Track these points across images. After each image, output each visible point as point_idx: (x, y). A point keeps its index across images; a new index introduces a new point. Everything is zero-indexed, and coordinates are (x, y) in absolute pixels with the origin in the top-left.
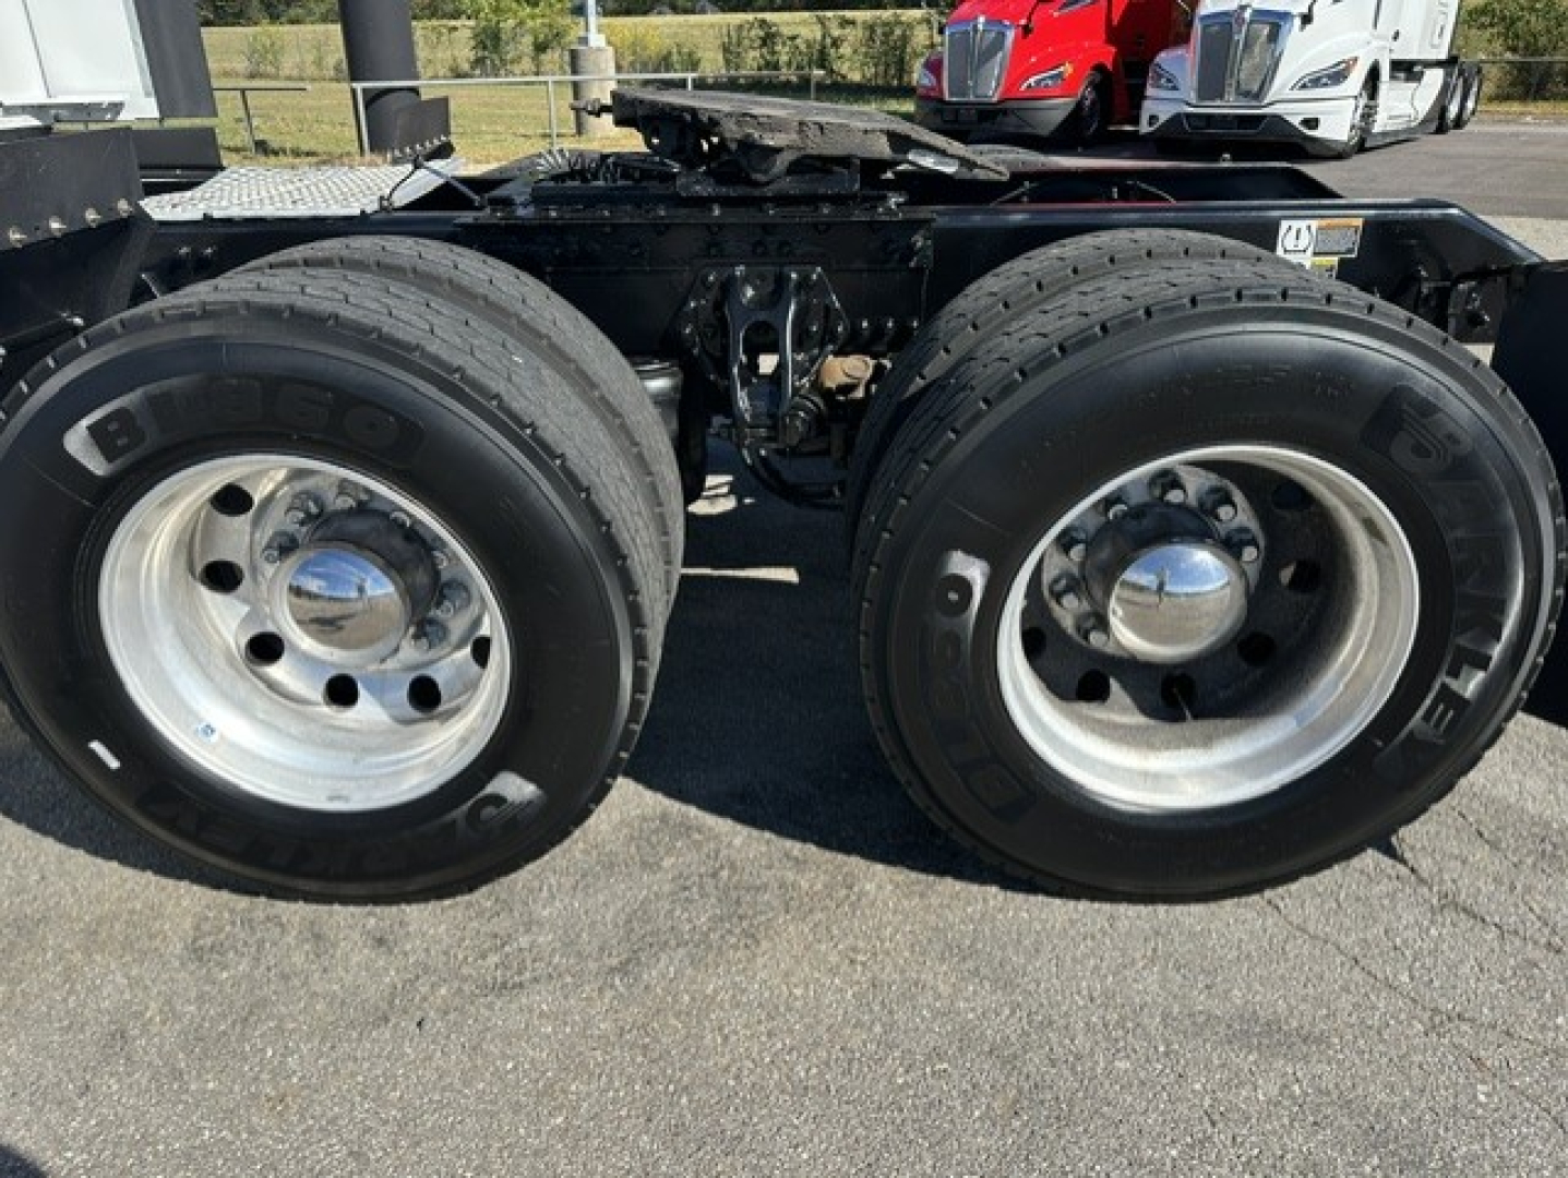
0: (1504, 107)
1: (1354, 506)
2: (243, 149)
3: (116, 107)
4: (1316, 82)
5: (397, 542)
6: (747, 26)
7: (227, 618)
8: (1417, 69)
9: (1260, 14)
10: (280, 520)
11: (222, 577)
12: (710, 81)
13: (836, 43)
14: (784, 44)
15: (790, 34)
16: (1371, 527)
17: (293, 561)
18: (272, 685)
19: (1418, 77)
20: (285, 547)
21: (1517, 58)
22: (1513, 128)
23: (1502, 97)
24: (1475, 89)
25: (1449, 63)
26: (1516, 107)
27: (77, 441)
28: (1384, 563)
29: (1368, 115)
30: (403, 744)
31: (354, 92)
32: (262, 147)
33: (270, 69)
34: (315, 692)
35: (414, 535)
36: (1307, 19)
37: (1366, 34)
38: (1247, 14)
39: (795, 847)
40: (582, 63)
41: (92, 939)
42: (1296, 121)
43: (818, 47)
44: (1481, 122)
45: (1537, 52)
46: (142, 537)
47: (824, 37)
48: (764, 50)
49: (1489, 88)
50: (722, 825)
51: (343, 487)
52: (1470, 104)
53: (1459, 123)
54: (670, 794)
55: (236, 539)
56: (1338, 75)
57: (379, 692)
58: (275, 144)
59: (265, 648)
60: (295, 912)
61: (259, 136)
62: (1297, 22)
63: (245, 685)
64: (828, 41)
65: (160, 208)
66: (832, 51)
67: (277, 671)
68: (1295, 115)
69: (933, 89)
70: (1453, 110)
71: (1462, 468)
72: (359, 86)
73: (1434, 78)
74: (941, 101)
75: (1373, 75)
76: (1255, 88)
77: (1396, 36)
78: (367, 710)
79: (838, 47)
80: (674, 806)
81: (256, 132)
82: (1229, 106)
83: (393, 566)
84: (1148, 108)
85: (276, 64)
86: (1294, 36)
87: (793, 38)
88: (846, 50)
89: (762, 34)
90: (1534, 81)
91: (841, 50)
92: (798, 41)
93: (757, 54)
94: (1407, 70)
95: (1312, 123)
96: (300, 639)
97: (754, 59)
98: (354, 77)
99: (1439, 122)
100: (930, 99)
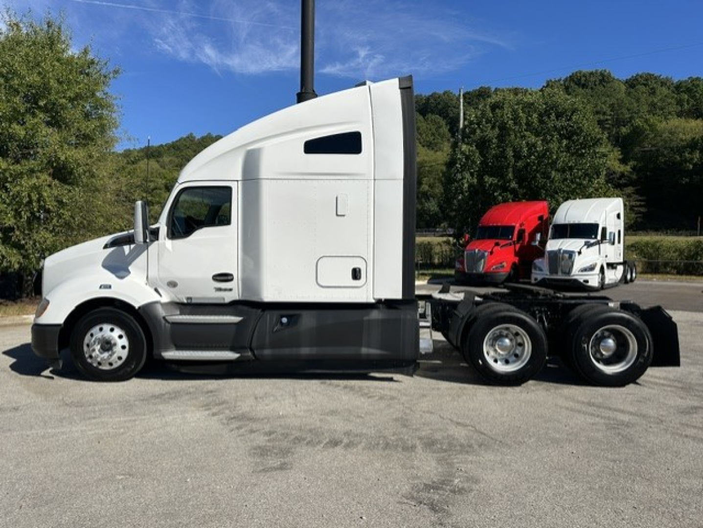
0: (646, 276)
1: (627, 332)
4: (585, 270)
8: (615, 265)
9: (565, 252)
16: (630, 335)
19: (615, 268)
21: (646, 260)
22: (650, 282)
23: (644, 272)
24: (634, 270)
25: (624, 263)
26: (649, 276)
28: (632, 340)
29: (603, 279)
34: (493, 360)
36: (580, 253)
37: (597, 256)
38: (562, 251)
42: (582, 281)
44: (638, 280)
45: (652, 258)
49: (639, 269)
52: (634, 275)
53: (632, 280)
56: (592, 268)
57: (501, 361)
59: (488, 354)
62: (577, 254)
68: (581, 279)
69: (461, 269)
70: (629, 277)
71: (638, 328)
73: (620, 268)
74: (464, 272)
75: (602, 268)
76: (567, 271)
77: (606, 256)
78: (499, 363)
82: (560, 276)
84: (533, 276)
86: (577, 258)
90: (654, 267)
94: (611, 266)
95: (587, 281)
96: (498, 351)
99: (624, 280)
100: (460, 272)
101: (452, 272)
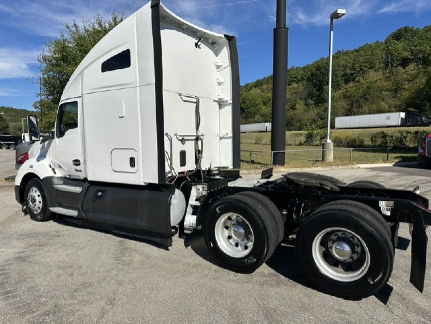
2: (249, 162)
3: (228, 167)
5: (245, 226)
6: (378, 133)
7: (227, 233)
10: (234, 222)
11: (227, 228)
12: (367, 146)
13: (405, 138)
14: (389, 138)
15: (391, 135)
17: (234, 226)
18: (230, 242)
20: (234, 225)
27: (217, 209)
30: (242, 252)
31: (271, 153)
32: (253, 162)
33: (260, 143)
34: (234, 244)
35: (247, 226)
39: (290, 281)
40: (325, 146)
41: (205, 267)
43: (399, 139)
46: (220, 221)
47: (401, 136)
48: (383, 139)
50: (281, 275)
51: (241, 219)
54: (276, 271)
55: (229, 223)
57: (241, 246)
58: (255, 161)
59: (230, 237)
60: (226, 271)
61: (252, 159)
63: (227, 241)
64: (403, 137)
65: (230, 184)
66: (404, 140)
67: (230, 241)
69: (423, 153)
72: (272, 152)
74: (425, 156)
78: (239, 248)
79: (406, 139)
80: (276, 273)
81: (252, 158)
83: (244, 229)
85: (261, 142)
87: (392, 136)
88: (408, 139)
89: (382, 135)
91: (407, 140)
92: (393, 137)
93: (381, 140)
96: (233, 236)
97: (380, 141)
98: (272, 150)
100: (422, 156)
101: (416, 155)
